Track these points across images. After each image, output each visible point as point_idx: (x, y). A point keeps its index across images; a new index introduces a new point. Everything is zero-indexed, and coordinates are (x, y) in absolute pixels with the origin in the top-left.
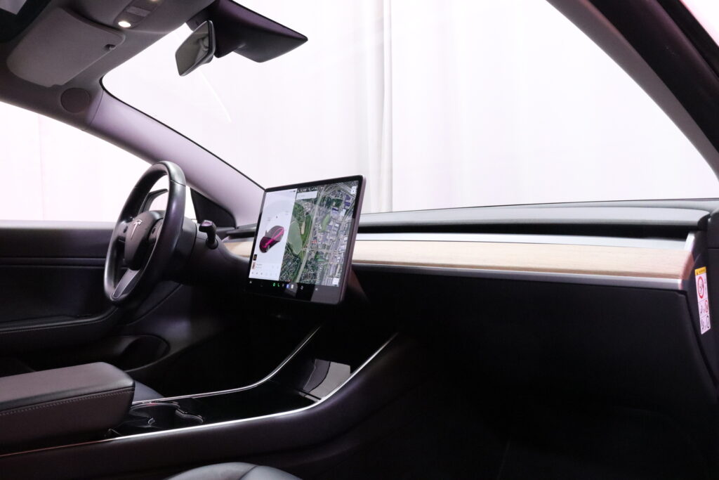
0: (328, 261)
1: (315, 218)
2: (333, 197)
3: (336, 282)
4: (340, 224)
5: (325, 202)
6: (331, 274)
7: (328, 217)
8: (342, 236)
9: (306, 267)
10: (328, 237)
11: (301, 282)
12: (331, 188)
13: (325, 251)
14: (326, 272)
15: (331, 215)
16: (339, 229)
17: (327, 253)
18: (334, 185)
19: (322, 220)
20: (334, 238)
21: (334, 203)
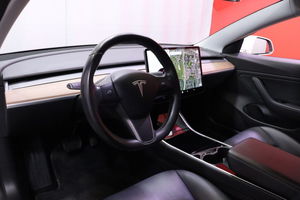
0: (195, 78)
1: (184, 63)
2: (189, 54)
3: (201, 85)
4: (196, 65)
5: (187, 56)
6: (198, 83)
7: (190, 62)
8: (198, 69)
9: (187, 83)
10: (192, 70)
11: (186, 89)
12: (187, 50)
13: (193, 75)
14: (196, 82)
15: (191, 61)
16: (196, 66)
17: (194, 76)
18: (189, 49)
19: (188, 63)
20: (195, 70)
21: (191, 57)
